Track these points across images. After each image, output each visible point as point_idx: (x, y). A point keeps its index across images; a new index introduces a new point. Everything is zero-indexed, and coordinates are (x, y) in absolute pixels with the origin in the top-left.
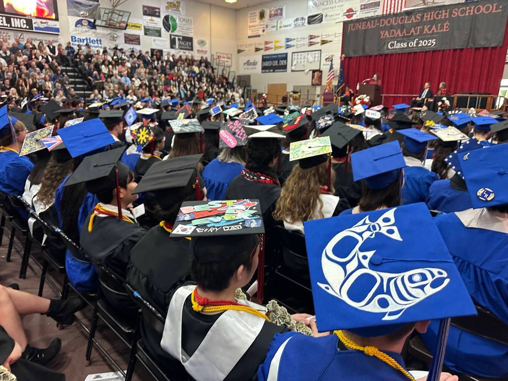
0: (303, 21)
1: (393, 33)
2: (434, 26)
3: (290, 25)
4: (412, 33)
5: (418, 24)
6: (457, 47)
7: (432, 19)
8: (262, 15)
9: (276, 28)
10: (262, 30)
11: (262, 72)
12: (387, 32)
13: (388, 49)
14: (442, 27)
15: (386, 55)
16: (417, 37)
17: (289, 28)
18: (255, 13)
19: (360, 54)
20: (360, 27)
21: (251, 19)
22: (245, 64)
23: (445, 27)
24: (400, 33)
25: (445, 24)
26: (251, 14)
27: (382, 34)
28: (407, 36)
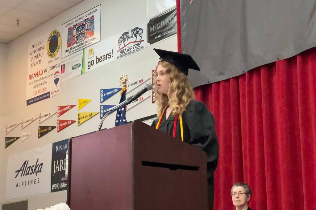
0: (139, 38)
3: (110, 55)
8: (54, 44)
9: (80, 68)
10: (53, 78)
11: (53, 191)
17: (108, 61)
18: (40, 43)
21: (32, 59)
22: (18, 171)
26: (33, 46)
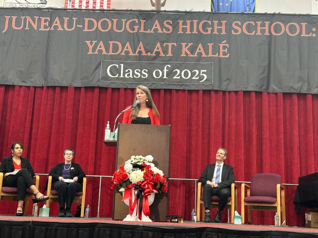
1: (116, 48)
2: (200, 46)
4: (158, 53)
5: (167, 38)
6: (250, 89)
7: (195, 32)
12: (101, 43)
13: (106, 77)
14: (216, 50)
15: (103, 90)
16: (168, 61)
19: (37, 80)
20: (35, 26)
23: (222, 51)
24: (130, 50)
25: (221, 46)
27: (91, 47)
28: (148, 58)
